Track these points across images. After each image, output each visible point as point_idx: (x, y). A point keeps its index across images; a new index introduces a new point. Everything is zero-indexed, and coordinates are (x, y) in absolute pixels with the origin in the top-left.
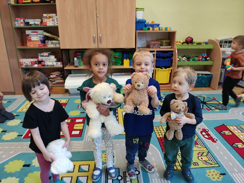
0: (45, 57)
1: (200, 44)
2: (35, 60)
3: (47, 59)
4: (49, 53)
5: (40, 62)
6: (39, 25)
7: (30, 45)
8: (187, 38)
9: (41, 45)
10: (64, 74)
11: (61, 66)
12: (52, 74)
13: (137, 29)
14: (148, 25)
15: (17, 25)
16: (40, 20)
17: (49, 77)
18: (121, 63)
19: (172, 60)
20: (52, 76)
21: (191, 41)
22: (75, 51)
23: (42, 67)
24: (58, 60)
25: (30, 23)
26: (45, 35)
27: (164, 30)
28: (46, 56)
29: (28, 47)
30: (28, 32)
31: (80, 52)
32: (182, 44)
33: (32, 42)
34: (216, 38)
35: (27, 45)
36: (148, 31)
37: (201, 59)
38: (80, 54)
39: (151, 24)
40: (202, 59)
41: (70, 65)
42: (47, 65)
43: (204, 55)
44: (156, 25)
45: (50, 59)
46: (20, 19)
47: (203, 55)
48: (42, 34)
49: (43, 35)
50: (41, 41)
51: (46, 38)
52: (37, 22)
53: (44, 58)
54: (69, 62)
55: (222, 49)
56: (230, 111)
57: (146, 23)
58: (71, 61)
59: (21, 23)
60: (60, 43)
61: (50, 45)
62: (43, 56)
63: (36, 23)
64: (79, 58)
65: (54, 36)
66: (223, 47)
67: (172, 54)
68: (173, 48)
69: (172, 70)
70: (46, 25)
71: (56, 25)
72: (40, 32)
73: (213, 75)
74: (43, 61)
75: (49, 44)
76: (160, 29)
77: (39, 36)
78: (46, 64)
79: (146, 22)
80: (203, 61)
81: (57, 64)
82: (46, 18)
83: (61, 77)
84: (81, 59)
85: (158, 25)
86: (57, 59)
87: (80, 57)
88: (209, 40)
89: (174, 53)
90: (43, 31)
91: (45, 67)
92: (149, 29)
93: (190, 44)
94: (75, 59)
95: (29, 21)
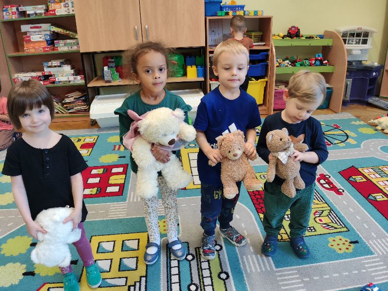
0: (55, 68)
1: (311, 38)
2: (40, 74)
3: (59, 72)
4: (61, 61)
5: (47, 77)
6: (44, 15)
7: (29, 50)
8: (290, 29)
9: (47, 48)
10: (88, 95)
11: (83, 82)
12: (67, 97)
13: (207, 15)
14: (226, 7)
16: (44, 6)
17: (63, 102)
18: (182, 73)
19: (267, 66)
20: (67, 100)
21: (297, 32)
22: (103, 55)
23: (51, 85)
24: (77, 73)
25: (28, 13)
26: (54, 32)
27: (252, 15)
28: (55, 66)
29: (25, 54)
30: (25, 28)
31: (113, 57)
32: (283, 38)
33: (32, 45)
34: (337, 28)
35: (23, 51)
36: (226, 17)
37: (313, 62)
38: (113, 60)
39: (230, 4)
40: (315, 63)
41: (97, 80)
42: (59, 82)
43: (319, 56)
44: (238, 7)
45: (63, 71)
46: (11, 7)
47: (317, 56)
48: (47, 31)
49: (51, 31)
50: (47, 41)
51: (56, 37)
52: (40, 9)
53: (52, 71)
54: (96, 76)
55: (347, 46)
56: (362, 145)
57: (221, 4)
58: (99, 73)
59: (13, 13)
60: (78, 44)
61: (63, 47)
62: (50, 67)
63: (38, 12)
64: (112, 67)
65: (68, 32)
66: (348, 44)
67: (267, 56)
68: (269, 46)
69: (267, 82)
70: (55, 14)
71: (71, 13)
72: (45, 26)
73: (334, 89)
74: (51, 76)
75: (60, 47)
76: (246, 13)
77: (43, 33)
78: (57, 80)
79: (221, 2)
80: (316, 66)
81: (75, 79)
82: (54, 2)
83: (83, 101)
84: (115, 69)
85: (242, 7)
86: (75, 71)
87: (114, 65)
88: (326, 32)
89: (270, 53)
90: (50, 24)
91: (56, 85)
92: (227, 14)
93: (295, 38)
94: (106, 68)
95: (25, 8)
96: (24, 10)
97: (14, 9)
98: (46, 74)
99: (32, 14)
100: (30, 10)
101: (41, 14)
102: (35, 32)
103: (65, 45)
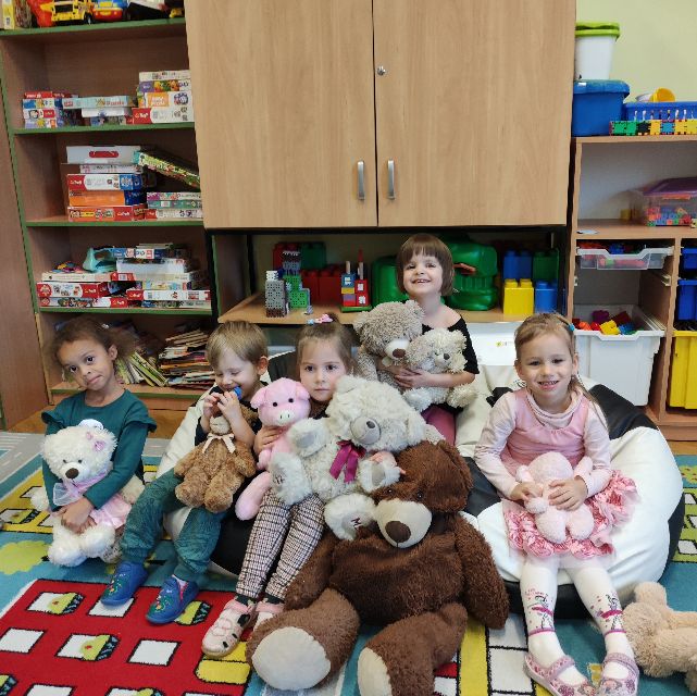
3: (153, 275)
5: (123, 287)
6: (124, 123)
7: (80, 213)
9: (126, 210)
12: (172, 344)
14: (640, 108)
15: (28, 122)
17: (161, 356)
18: (489, 300)
20: (171, 353)
23: (131, 309)
24: (199, 282)
25: (85, 114)
26: (146, 167)
28: (146, 261)
29: (69, 222)
30: (76, 154)
31: (296, 246)
33: (87, 200)
35: (66, 213)
41: (248, 305)
42: (152, 303)
44: (682, 106)
46: (43, 96)
48: (130, 165)
49: (138, 166)
50: (127, 193)
52: (115, 107)
53: (137, 271)
61: (167, 211)
62: (133, 261)
63: (109, 113)
64: (291, 272)
70: (148, 120)
71: (189, 119)
72: (127, 153)
75: (161, 209)
77: (118, 170)
78: (146, 298)
81: (192, 297)
82: (151, 88)
87: (297, 266)
90: (139, 148)
91: (142, 309)
92: (644, 128)
94: (271, 275)
95: (78, 103)
96: (75, 107)
97: (50, 103)
98: (121, 278)
99: (97, 119)
100: (90, 107)
101: (117, 120)
102: (99, 166)
103: (173, 206)
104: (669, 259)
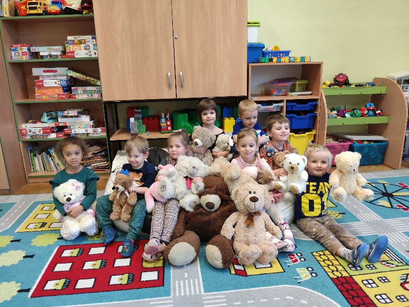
0: (72, 119)
3: (75, 123)
4: (79, 110)
5: (60, 129)
6: (60, 57)
7: (41, 96)
8: (337, 76)
9: (63, 95)
11: (104, 134)
13: (250, 61)
14: (269, 53)
15: (14, 57)
16: (61, 48)
19: (316, 117)
21: (346, 80)
22: (127, 105)
24: (97, 125)
25: (41, 54)
26: (71, 77)
27: (298, 62)
29: (37, 101)
30: (36, 71)
32: (330, 87)
33: (44, 91)
35: (34, 97)
36: (270, 64)
38: (140, 111)
39: (274, 50)
40: (368, 113)
41: (120, 133)
42: (76, 134)
43: (370, 105)
44: (282, 52)
45: (81, 123)
46: (21, 46)
48: (64, 75)
49: (68, 76)
50: (63, 87)
51: (73, 83)
52: (56, 51)
53: (68, 121)
54: (118, 128)
58: (122, 125)
59: (24, 54)
60: (101, 91)
62: (66, 117)
63: (53, 53)
64: (138, 118)
65: (88, 78)
67: (316, 106)
68: (317, 95)
69: (315, 135)
70: (73, 57)
71: (93, 56)
72: (61, 70)
73: (390, 143)
74: (66, 127)
75: (78, 94)
76: (291, 59)
77: (58, 78)
78: (73, 132)
79: (264, 48)
80: (369, 116)
81: (94, 131)
82: (73, 43)
83: (103, 156)
84: (141, 121)
85: (287, 53)
86: (94, 123)
87: (140, 116)
88: (375, 79)
89: (319, 103)
90: (67, 68)
92: (271, 60)
93: (343, 86)
94: (132, 120)
95: (38, 49)
96: (37, 51)
97: (25, 49)
98: (60, 125)
99: (47, 56)
100: (44, 51)
101: (57, 56)
102: (49, 76)
103: (84, 93)
104: (282, 107)
